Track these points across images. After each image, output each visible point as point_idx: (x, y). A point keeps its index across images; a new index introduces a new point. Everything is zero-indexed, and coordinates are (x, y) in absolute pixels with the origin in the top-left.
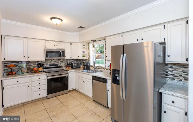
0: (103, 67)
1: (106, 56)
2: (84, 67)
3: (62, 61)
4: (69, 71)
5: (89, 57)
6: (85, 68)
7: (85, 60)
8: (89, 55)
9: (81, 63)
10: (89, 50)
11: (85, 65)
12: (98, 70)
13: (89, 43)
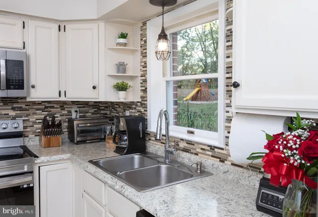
0: (212, 148)
1: (236, 85)
2: (121, 139)
3: (20, 109)
4: (42, 159)
5: (145, 91)
6: (125, 144)
7: (128, 106)
8: (145, 81)
9: (112, 119)
10: (144, 55)
11: (123, 132)
12: (186, 161)
13: (145, 24)
